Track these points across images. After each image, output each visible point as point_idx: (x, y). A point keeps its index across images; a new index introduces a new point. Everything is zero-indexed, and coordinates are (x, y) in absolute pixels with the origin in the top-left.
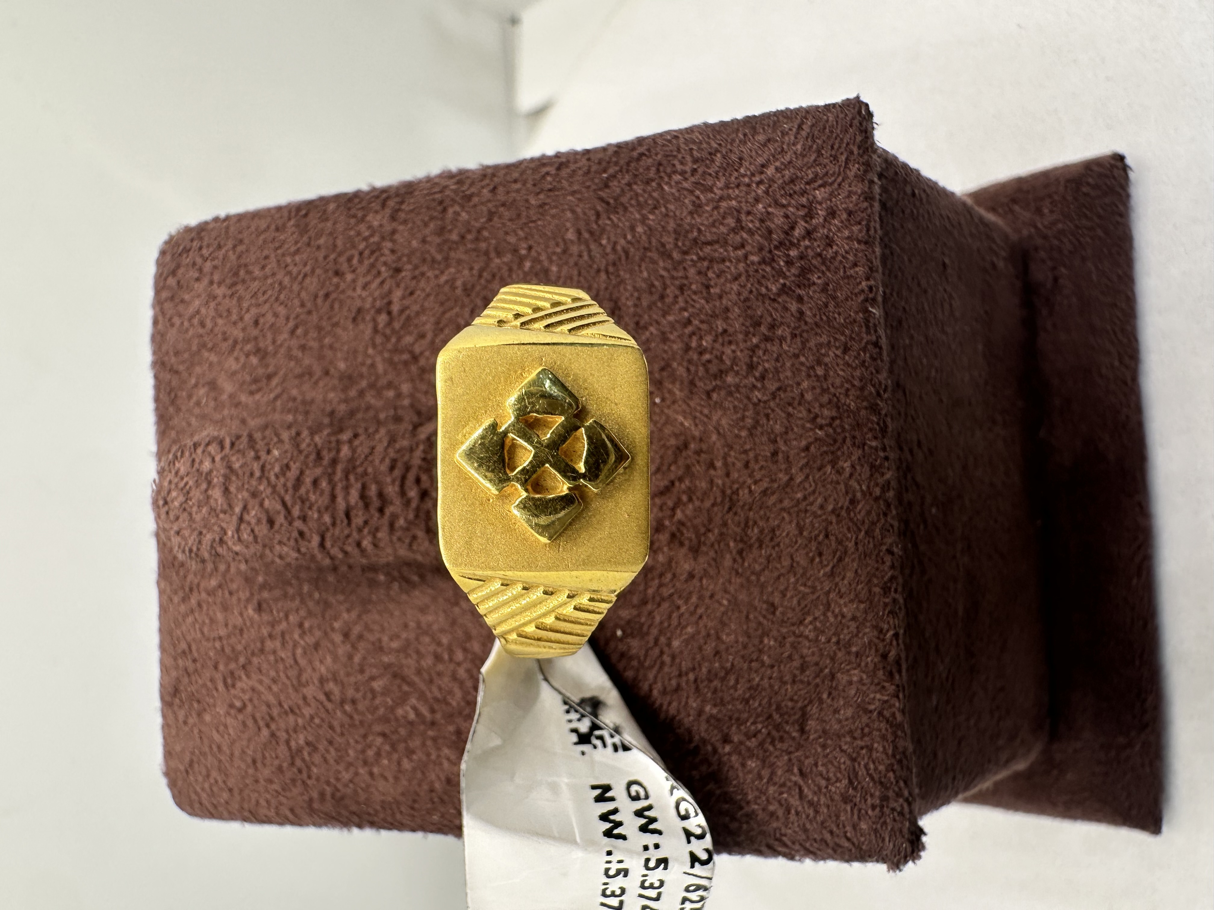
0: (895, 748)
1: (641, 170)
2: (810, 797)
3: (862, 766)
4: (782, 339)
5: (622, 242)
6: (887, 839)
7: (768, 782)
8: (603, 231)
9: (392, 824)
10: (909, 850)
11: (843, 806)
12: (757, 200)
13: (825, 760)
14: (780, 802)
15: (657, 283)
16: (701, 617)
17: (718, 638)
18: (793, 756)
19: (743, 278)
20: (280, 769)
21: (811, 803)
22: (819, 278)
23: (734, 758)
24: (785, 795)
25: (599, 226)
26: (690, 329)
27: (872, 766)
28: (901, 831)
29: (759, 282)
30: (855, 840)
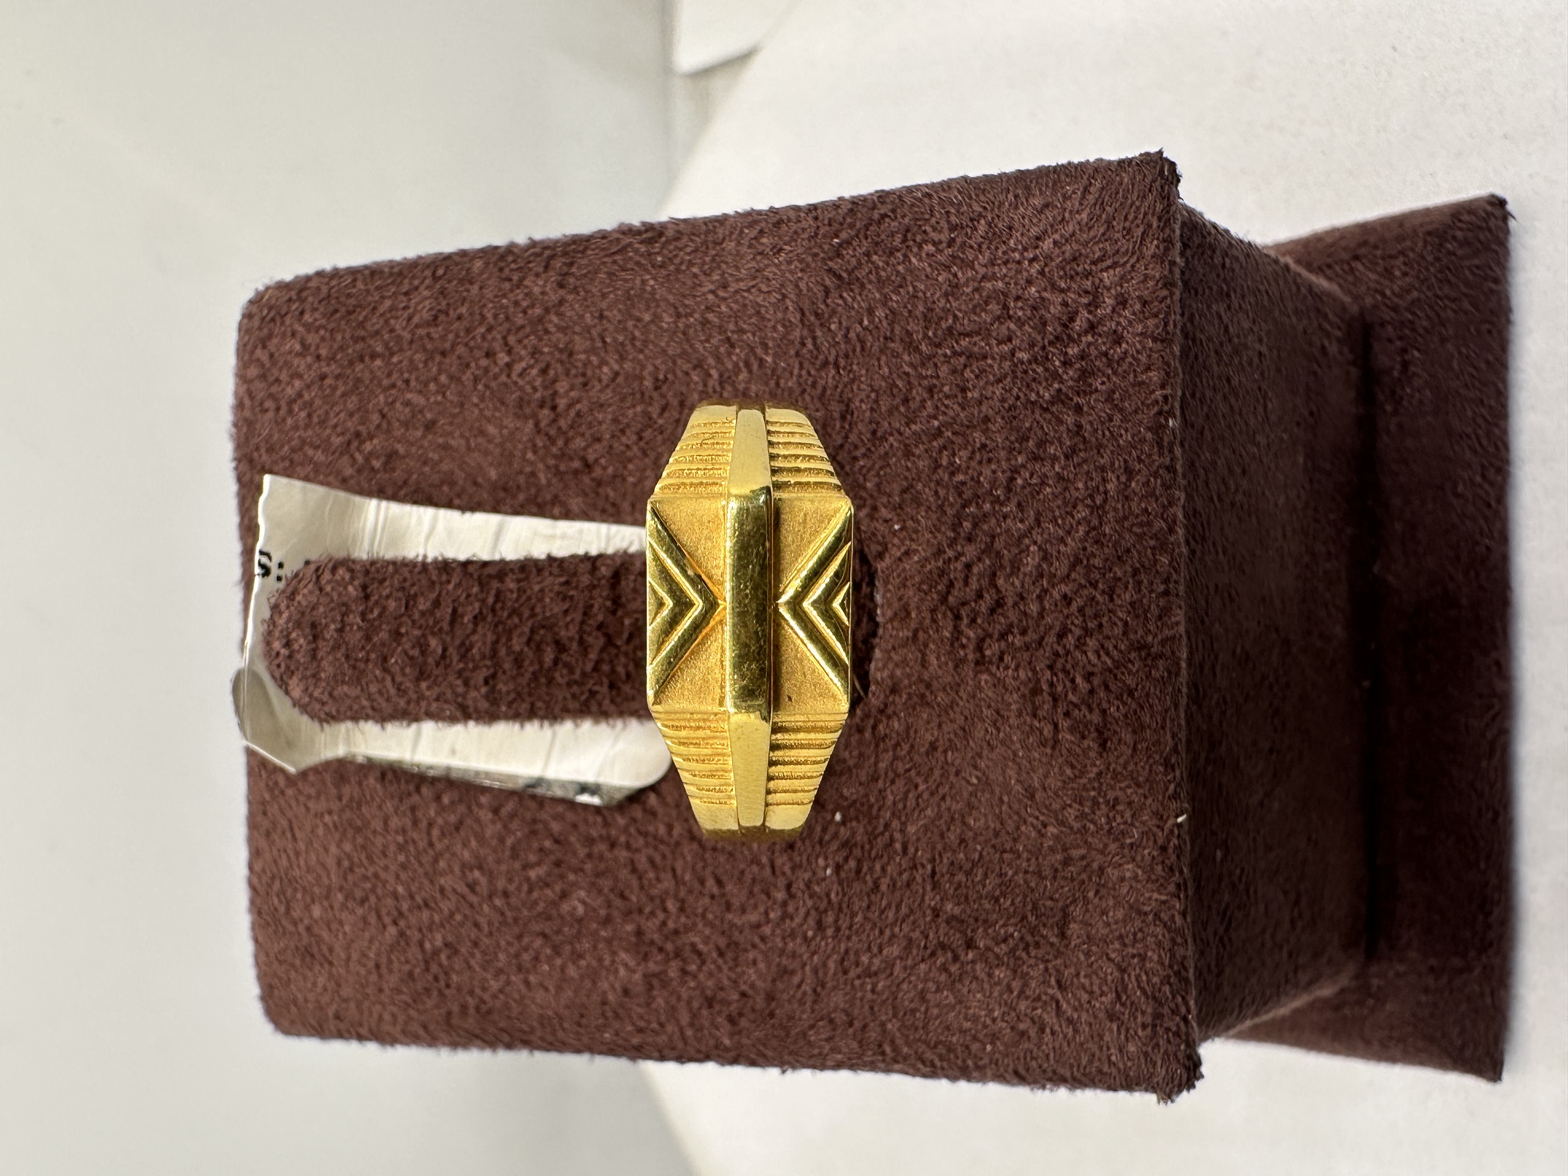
0: (1173, 956)
1: (883, 237)
2: (1069, 1012)
3: (1133, 978)
4: (1055, 459)
5: (859, 329)
6: (1159, 1063)
7: (1019, 996)
8: (834, 312)
9: (551, 1044)
10: (1185, 1077)
11: (1108, 1024)
12: (1029, 282)
13: (1089, 970)
14: (1032, 1020)
15: (900, 383)
16: (943, 798)
17: (964, 823)
18: (1050, 966)
19: (1009, 379)
20: (411, 974)
21: (1070, 1021)
22: (1103, 383)
23: (978, 967)
24: (1039, 1011)
25: (827, 306)
26: (941, 441)
27: (1144, 978)
28: (1175, 1055)
29: (1028, 386)
30: (1121, 1066)
